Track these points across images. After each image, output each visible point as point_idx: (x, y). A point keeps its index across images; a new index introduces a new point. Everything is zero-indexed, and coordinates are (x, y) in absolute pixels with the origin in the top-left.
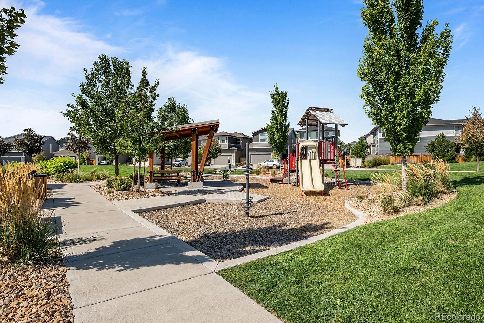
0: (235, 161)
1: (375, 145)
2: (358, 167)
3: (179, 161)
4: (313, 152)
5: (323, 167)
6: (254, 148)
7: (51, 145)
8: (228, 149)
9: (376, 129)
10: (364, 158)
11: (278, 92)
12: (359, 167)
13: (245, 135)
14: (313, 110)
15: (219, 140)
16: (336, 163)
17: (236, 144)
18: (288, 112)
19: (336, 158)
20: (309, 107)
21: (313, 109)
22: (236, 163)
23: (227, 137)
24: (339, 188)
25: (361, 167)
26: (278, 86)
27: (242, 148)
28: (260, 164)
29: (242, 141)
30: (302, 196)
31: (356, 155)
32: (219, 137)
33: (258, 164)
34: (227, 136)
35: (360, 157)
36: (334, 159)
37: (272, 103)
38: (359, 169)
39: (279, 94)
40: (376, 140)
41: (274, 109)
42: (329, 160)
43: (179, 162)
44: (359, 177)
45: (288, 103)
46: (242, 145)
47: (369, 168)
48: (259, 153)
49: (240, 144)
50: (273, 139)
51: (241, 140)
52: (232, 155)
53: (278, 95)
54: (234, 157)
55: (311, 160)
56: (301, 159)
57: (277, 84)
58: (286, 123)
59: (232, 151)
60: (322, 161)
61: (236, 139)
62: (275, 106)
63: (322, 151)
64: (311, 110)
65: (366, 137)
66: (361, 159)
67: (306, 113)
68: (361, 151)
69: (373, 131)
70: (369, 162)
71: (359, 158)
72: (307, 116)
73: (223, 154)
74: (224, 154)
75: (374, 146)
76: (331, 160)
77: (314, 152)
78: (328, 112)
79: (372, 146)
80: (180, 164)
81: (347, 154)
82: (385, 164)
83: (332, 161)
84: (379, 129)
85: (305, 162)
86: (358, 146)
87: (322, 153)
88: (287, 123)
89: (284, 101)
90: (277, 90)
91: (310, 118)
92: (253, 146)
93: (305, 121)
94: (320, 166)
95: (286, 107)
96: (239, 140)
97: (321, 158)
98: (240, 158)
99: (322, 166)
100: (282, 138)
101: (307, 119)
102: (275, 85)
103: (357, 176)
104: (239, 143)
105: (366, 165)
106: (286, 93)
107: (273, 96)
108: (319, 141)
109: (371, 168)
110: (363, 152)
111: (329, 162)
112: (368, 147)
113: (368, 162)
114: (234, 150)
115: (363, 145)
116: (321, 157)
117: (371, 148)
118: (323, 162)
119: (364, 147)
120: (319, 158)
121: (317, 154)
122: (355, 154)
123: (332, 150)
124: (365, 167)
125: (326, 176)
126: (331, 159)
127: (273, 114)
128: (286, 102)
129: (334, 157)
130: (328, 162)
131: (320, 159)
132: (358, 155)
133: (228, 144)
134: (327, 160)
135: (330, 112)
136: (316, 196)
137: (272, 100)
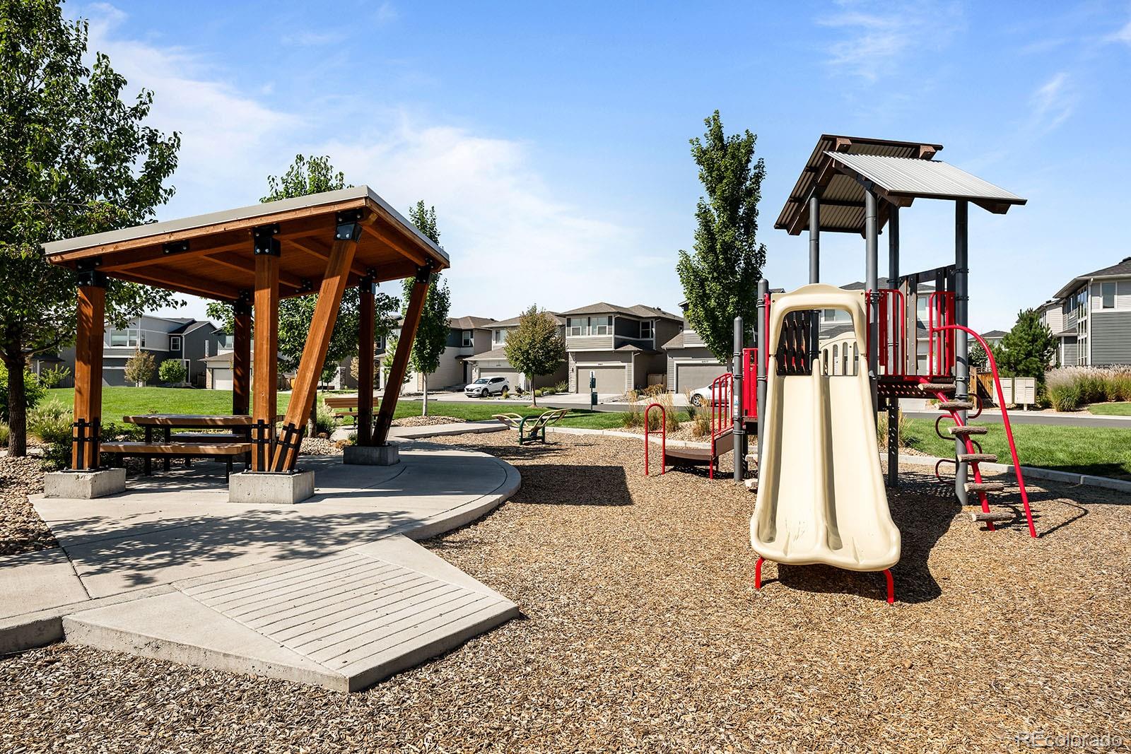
0: (633, 380)
1: (1076, 337)
2: (1020, 407)
3: (484, 382)
4: (845, 344)
5: (894, 411)
6: (685, 346)
7: (207, 342)
8: (613, 349)
9: (1079, 284)
10: (1040, 379)
11: (721, 139)
12: (1025, 408)
13: (664, 313)
14: (844, 149)
15: (589, 325)
16: (960, 391)
17: (639, 338)
18: (758, 206)
19: (959, 370)
20: (825, 138)
21: (839, 142)
22: (635, 388)
23: (610, 318)
24: (985, 524)
25: (1030, 407)
26: (722, 120)
27: (654, 348)
28: (697, 391)
29: (654, 330)
30: (760, 584)
31: (1015, 367)
32: (589, 318)
33: (692, 393)
34: (610, 315)
35: (1027, 373)
36: (950, 378)
37: (701, 181)
38: (1025, 413)
39: (724, 148)
40: (1080, 321)
41: (708, 201)
42: (925, 377)
43: (484, 386)
44: (1061, 456)
45: (758, 177)
46: (654, 339)
47: (1064, 411)
48: (700, 362)
49: (649, 337)
50: (703, 306)
51: (652, 327)
52: (624, 367)
53: (721, 149)
54: (629, 371)
55: (832, 380)
56: (781, 372)
57: (717, 112)
58: (750, 246)
59: (624, 356)
60: (889, 385)
61: (639, 322)
62: (712, 191)
63: (890, 340)
64: (832, 149)
65: (1042, 310)
66: (1031, 382)
67: (809, 168)
68: (1029, 354)
69: (1065, 295)
70: (1063, 391)
71: (1024, 376)
72: (814, 181)
73: (600, 363)
74: (605, 364)
75: (1072, 340)
76: (932, 379)
77: (850, 343)
78: (917, 157)
79: (1063, 340)
80: (486, 389)
81: (979, 365)
82: (1119, 399)
83: (943, 386)
84: (1090, 284)
85: (801, 390)
86: (1020, 338)
87: (890, 350)
88: (757, 248)
89: (743, 168)
90: (718, 136)
91: (829, 193)
92: (682, 343)
93: (808, 205)
94: (879, 405)
95: (751, 193)
96: (646, 325)
97: (882, 370)
98: (647, 375)
99: (888, 408)
100: (733, 299)
101: (818, 195)
102: (711, 115)
103: (1051, 452)
104: (646, 334)
105: (1052, 399)
106: (751, 139)
107: (702, 157)
108: (870, 287)
109: (1070, 410)
110: (1035, 357)
111: (925, 389)
112: (1052, 343)
113: (1056, 391)
114: (630, 352)
115: (1034, 335)
116: (884, 362)
117: (1063, 346)
118: (892, 391)
119: (1040, 342)
120: (872, 366)
121: (862, 349)
122: (1009, 363)
123: (939, 331)
124: (1046, 405)
125: (907, 445)
126: (935, 373)
127: (703, 214)
128: (752, 172)
129: (951, 364)
130: (921, 387)
131: (875, 372)
132: (1020, 367)
133: (612, 336)
134: (915, 380)
135: (928, 157)
136: (847, 596)
137: (698, 170)
